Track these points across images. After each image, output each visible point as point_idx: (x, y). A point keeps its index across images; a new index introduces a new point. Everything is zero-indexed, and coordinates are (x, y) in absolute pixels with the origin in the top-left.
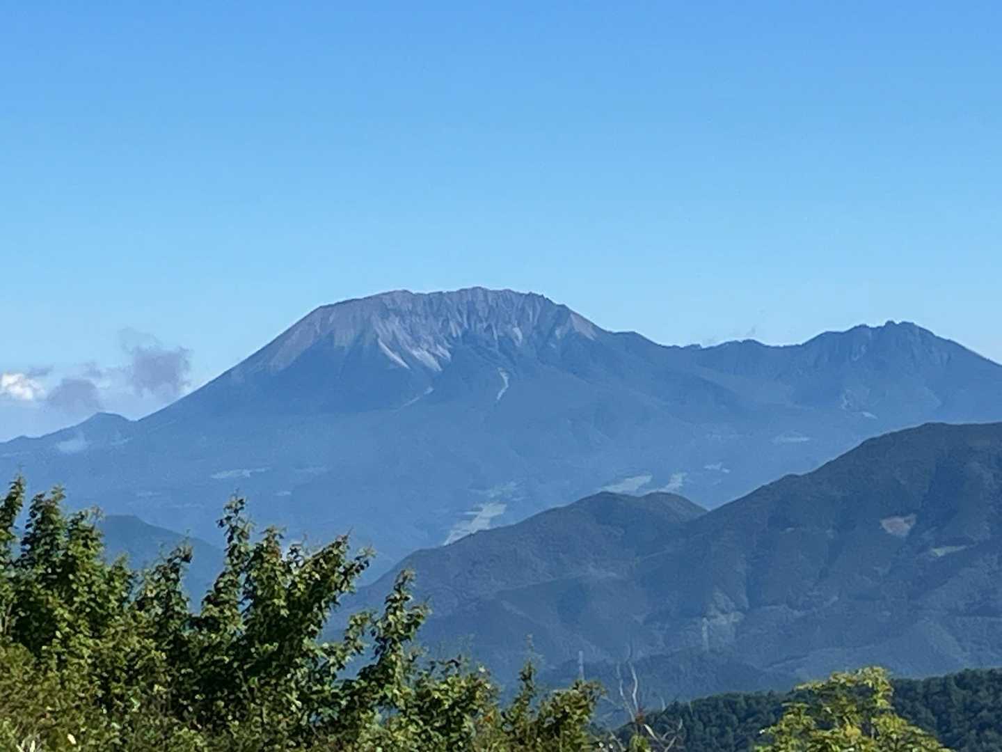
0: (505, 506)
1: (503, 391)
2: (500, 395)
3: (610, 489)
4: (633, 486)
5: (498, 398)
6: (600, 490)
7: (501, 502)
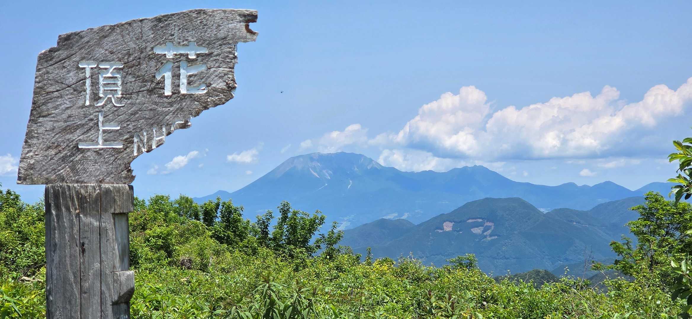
0: (350, 223)
1: (350, 186)
2: (349, 187)
3: (384, 218)
4: (392, 216)
5: (349, 188)
6: (381, 218)
7: (349, 221)
